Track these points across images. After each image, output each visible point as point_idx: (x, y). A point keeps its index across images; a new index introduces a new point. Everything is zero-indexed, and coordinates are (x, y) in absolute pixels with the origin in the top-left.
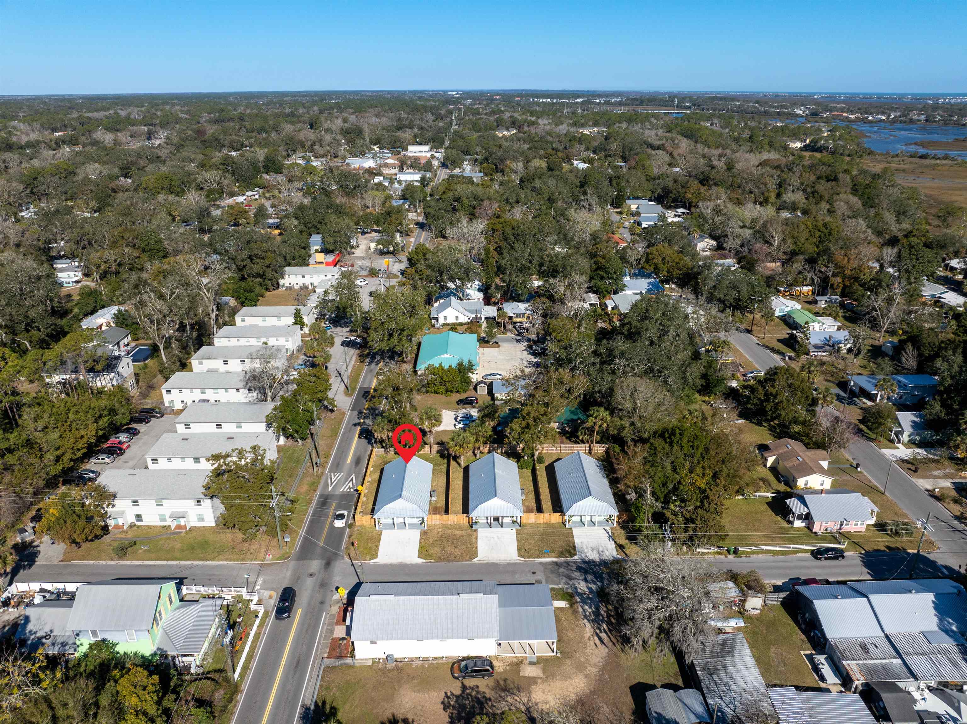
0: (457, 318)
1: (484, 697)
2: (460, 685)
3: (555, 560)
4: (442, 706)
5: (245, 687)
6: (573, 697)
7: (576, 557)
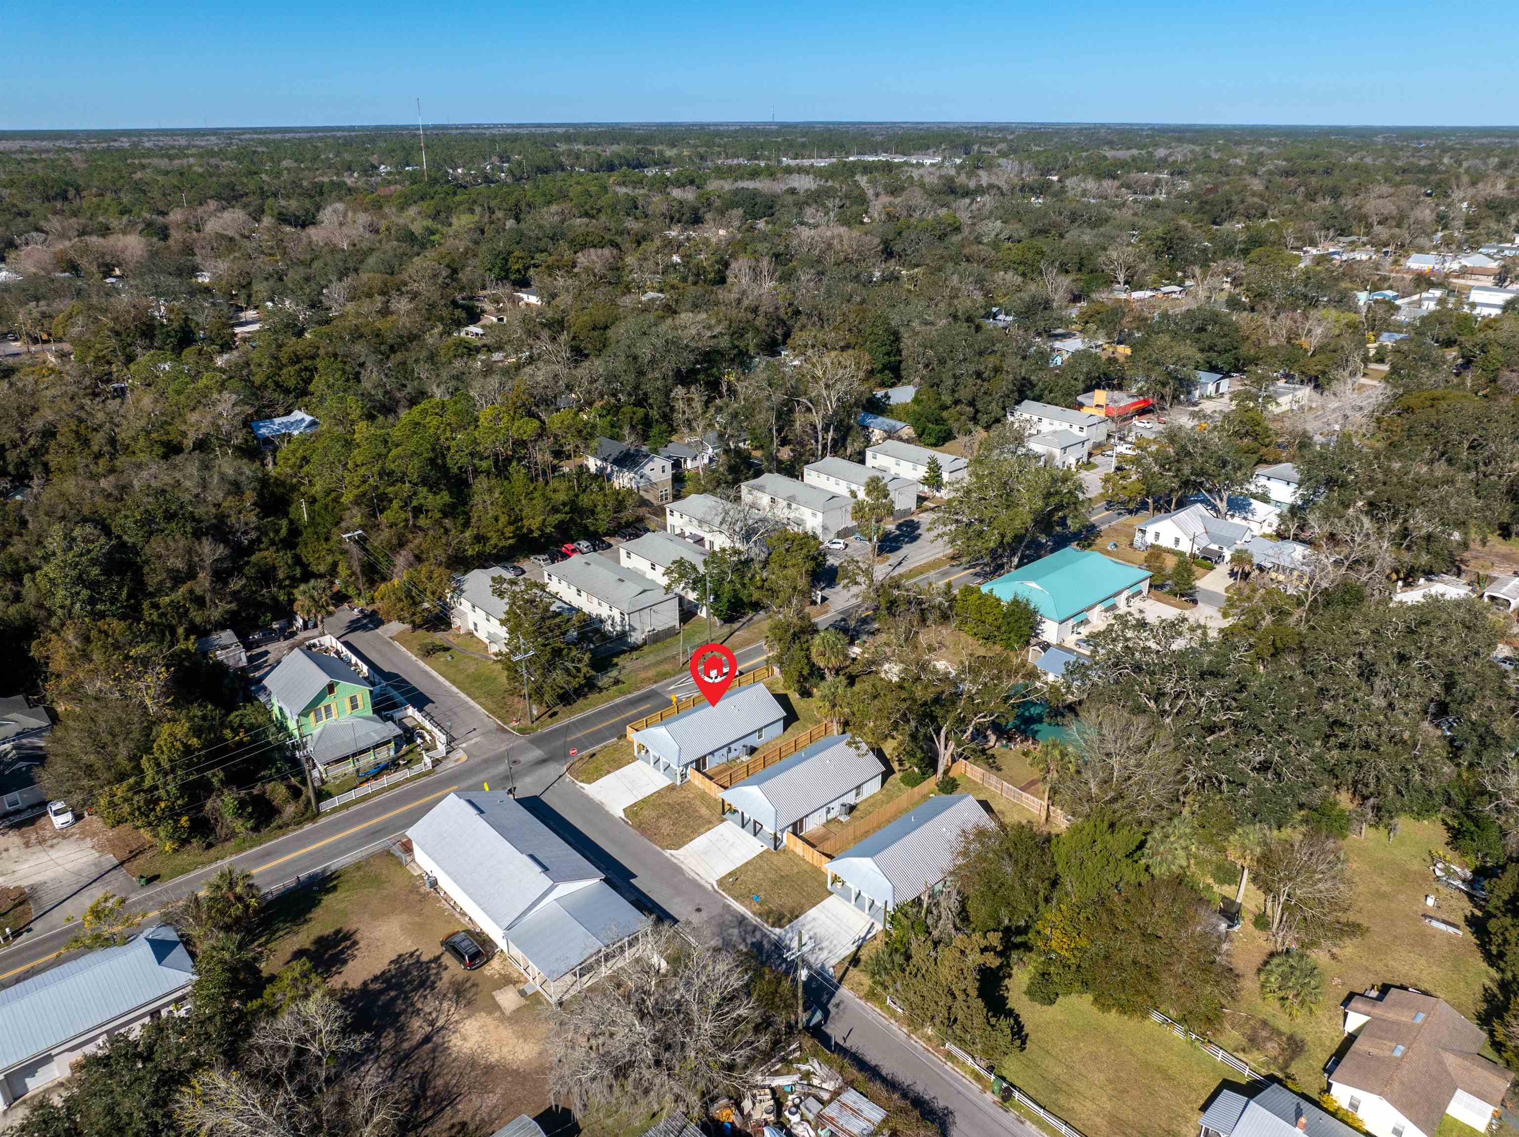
0: (1177, 541)
1: (434, 982)
2: (437, 953)
3: (749, 914)
4: (394, 957)
5: (322, 821)
6: (493, 1058)
7: (777, 931)
